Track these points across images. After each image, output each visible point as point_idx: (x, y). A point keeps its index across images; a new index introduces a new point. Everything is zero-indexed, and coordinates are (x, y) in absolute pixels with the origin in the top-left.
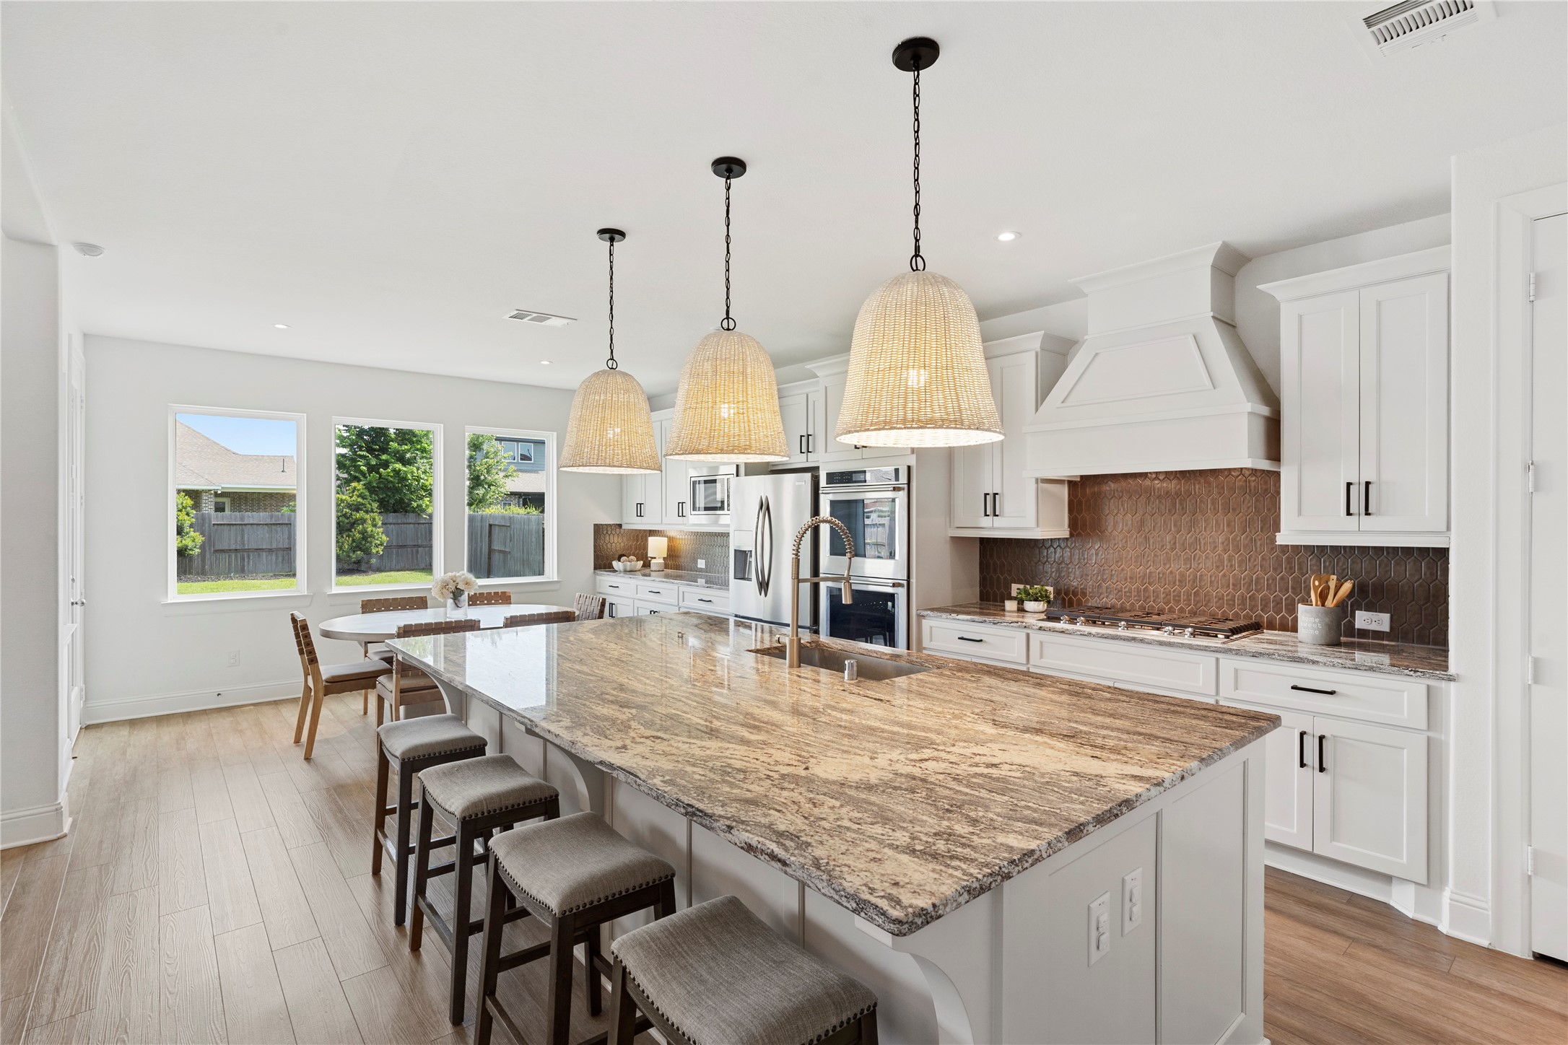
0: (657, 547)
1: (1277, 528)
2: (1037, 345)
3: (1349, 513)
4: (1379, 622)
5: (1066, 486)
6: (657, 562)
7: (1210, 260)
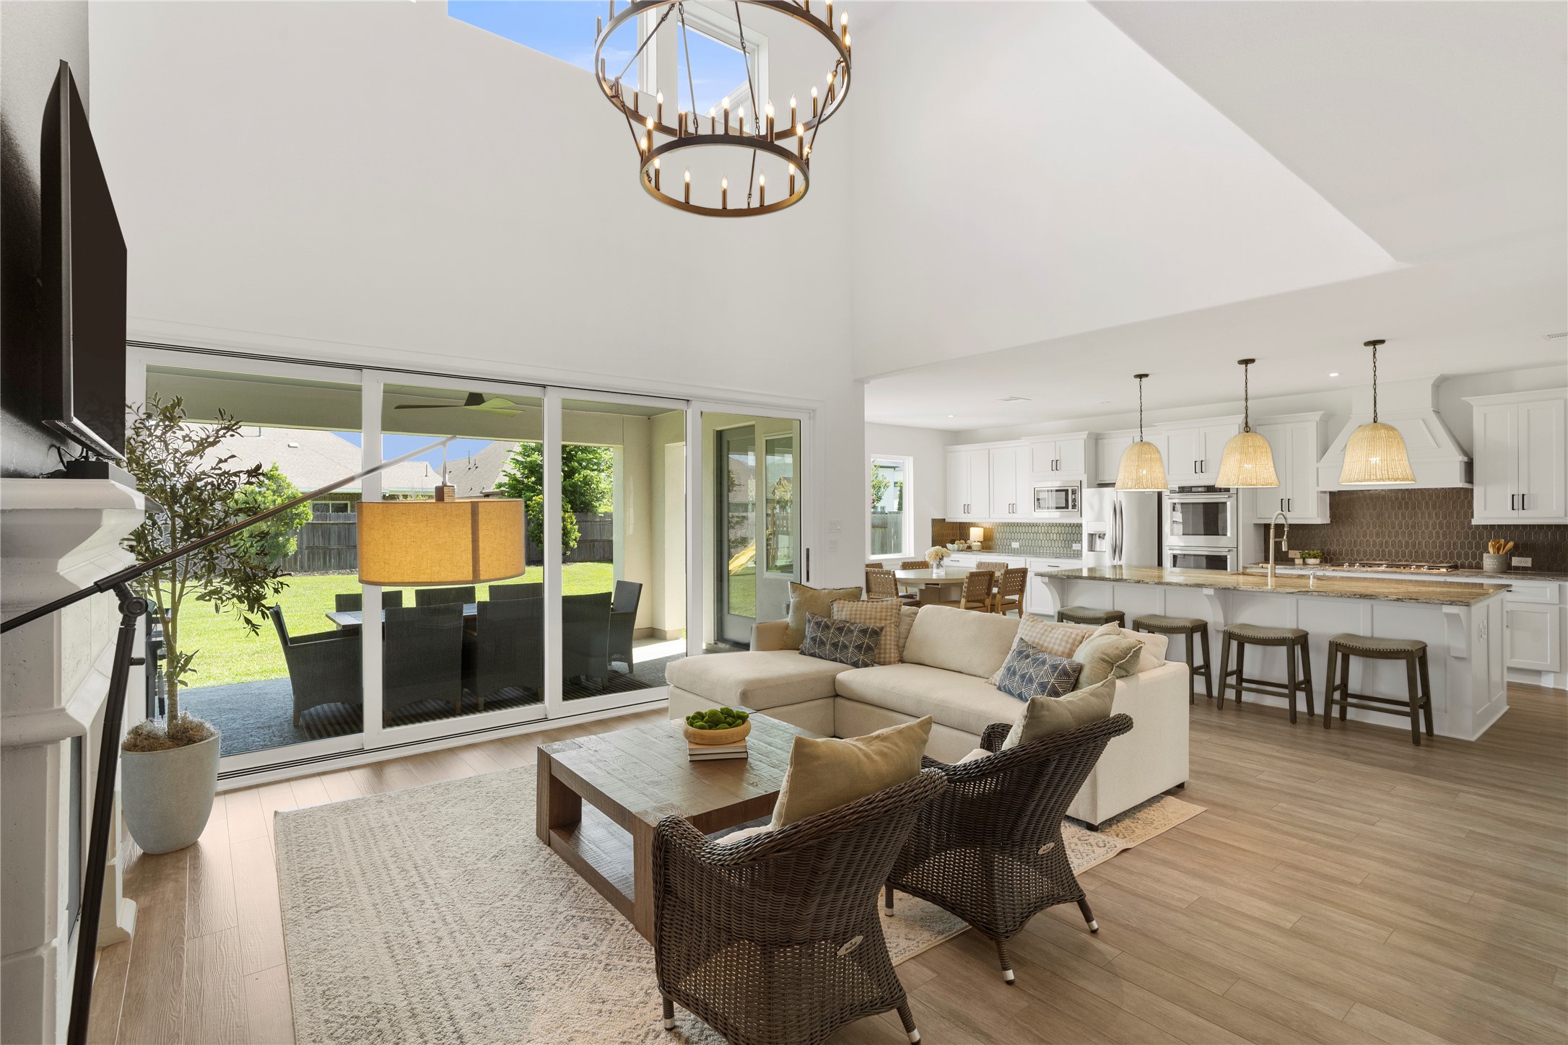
0: (976, 534)
1: (1472, 517)
2: (1318, 418)
3: (1513, 509)
4: (1526, 562)
5: (1328, 494)
6: (976, 545)
7: (1432, 382)
